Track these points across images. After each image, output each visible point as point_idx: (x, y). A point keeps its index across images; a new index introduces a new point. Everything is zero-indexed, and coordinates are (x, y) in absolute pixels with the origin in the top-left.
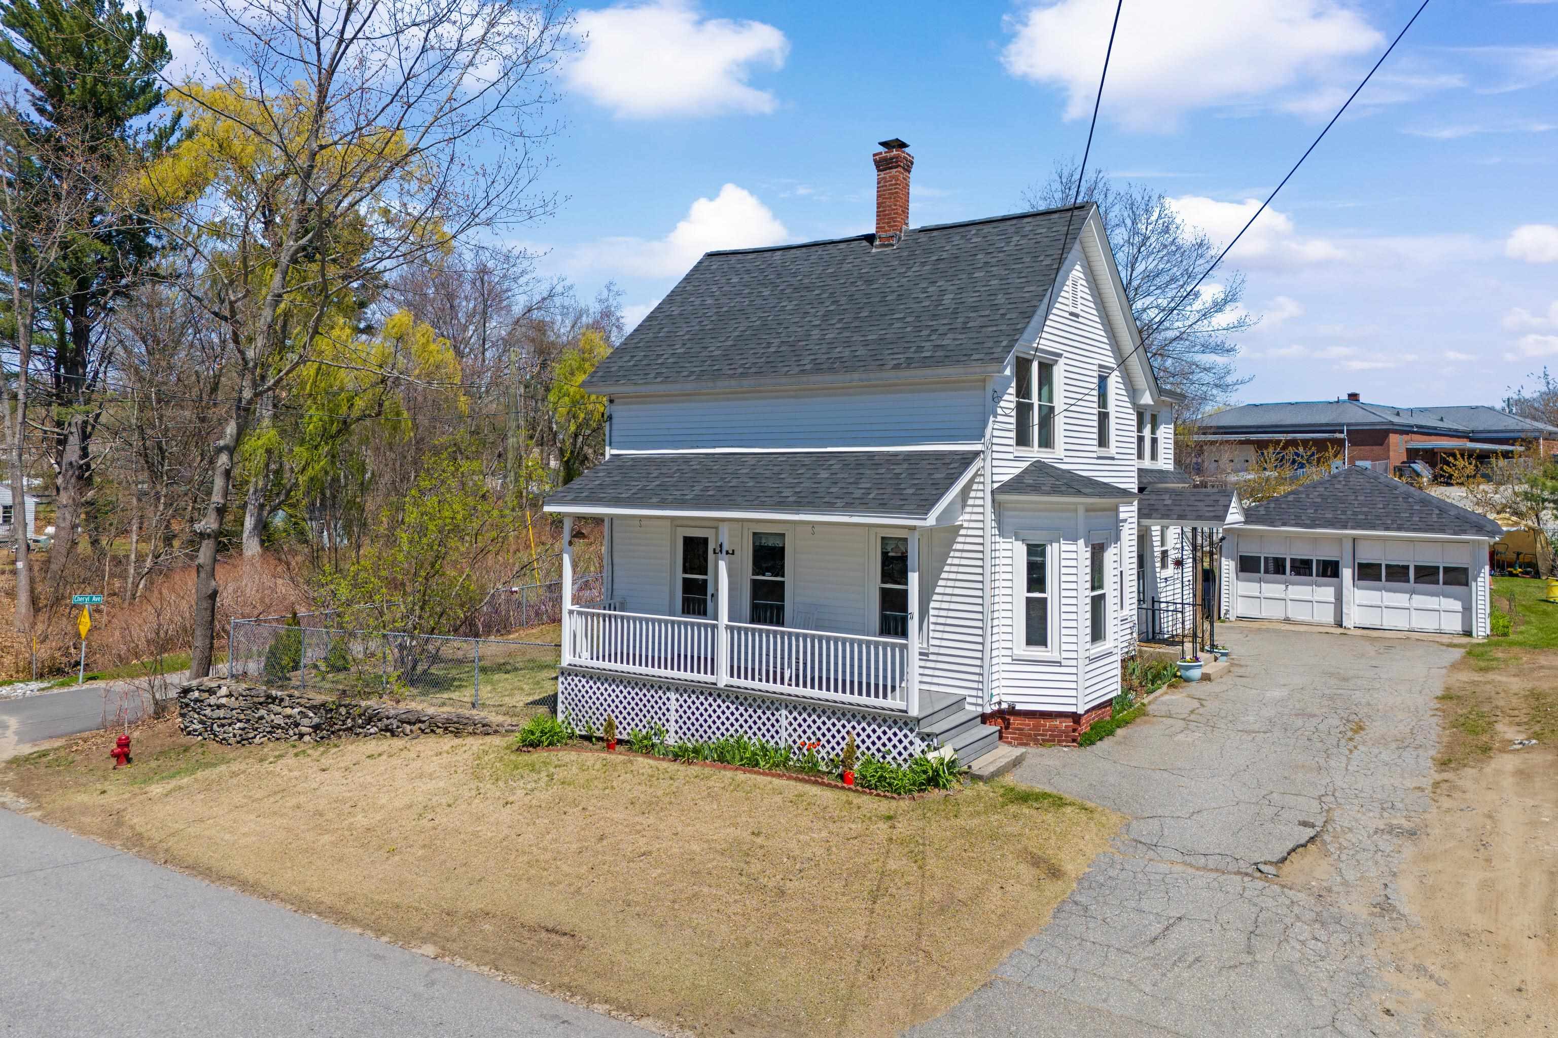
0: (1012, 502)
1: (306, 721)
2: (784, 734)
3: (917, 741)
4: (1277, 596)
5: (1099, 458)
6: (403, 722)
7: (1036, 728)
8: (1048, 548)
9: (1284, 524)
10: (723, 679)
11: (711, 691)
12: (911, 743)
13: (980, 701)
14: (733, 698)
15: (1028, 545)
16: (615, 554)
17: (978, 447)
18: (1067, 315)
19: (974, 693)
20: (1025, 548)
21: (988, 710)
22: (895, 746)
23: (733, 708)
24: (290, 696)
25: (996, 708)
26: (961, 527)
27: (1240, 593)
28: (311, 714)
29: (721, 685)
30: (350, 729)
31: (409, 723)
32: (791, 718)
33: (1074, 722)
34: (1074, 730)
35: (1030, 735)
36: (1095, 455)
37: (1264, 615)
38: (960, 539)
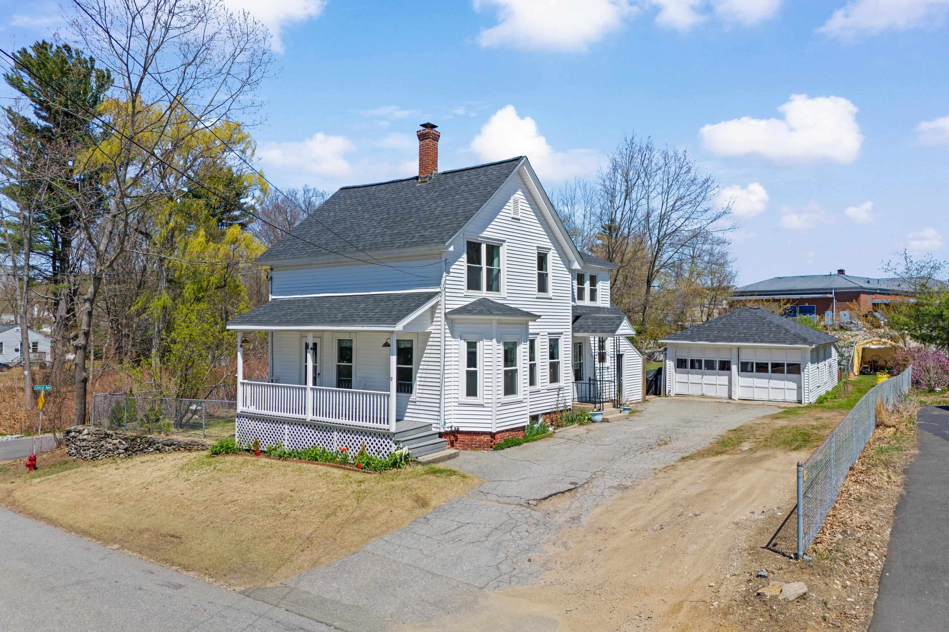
0: (458, 319)
1: (121, 447)
2: (335, 444)
3: (393, 445)
4: (697, 382)
5: (537, 298)
6: (165, 445)
7: (471, 440)
8: (478, 344)
9: (699, 340)
10: (309, 416)
11: (303, 423)
12: (391, 446)
13: (438, 426)
14: (313, 426)
15: (468, 342)
16: (274, 353)
17: (438, 290)
18: (510, 219)
19: (436, 421)
20: (466, 344)
21: (442, 430)
22: (383, 448)
23: (313, 431)
24: (116, 433)
25: (450, 429)
26: (430, 333)
27: (677, 380)
28: (124, 443)
29: (308, 420)
30: (142, 450)
31: (167, 445)
32: (339, 436)
33: (491, 437)
34: (491, 442)
35: (468, 445)
36: (535, 296)
37: (690, 393)
38: (430, 339)
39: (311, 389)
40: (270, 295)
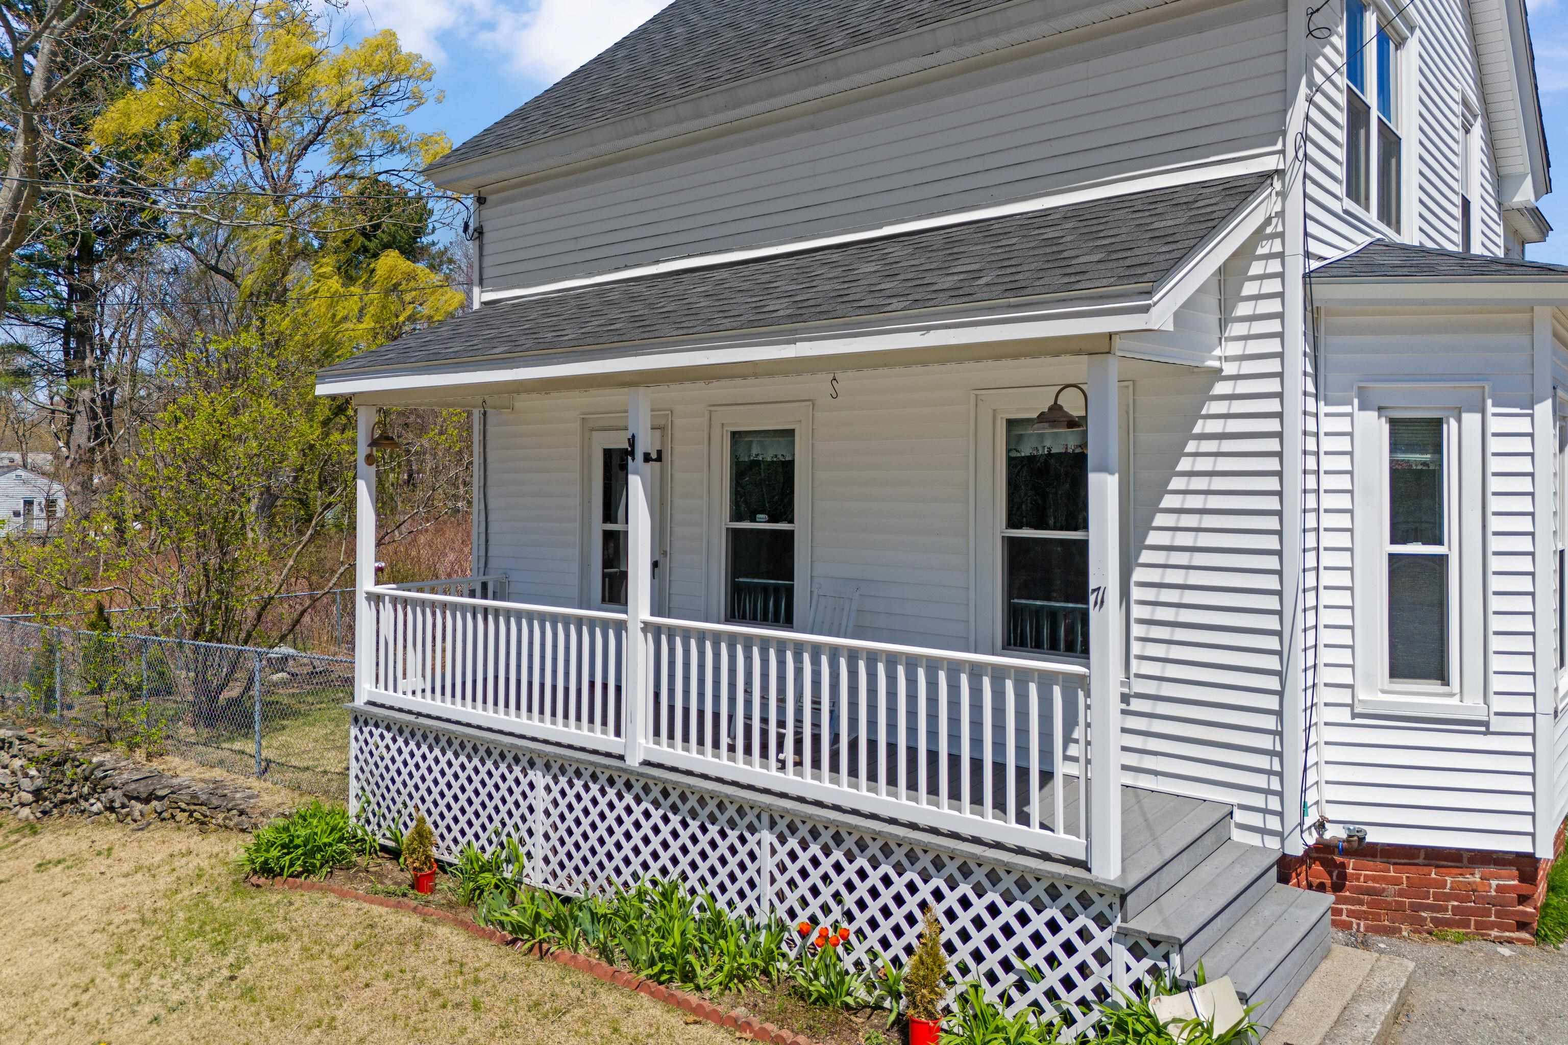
1: (26, 783)
2: (768, 892)
3: (1120, 954)
6: (130, 798)
7: (1417, 888)
8: (1451, 429)
10: (639, 746)
12: (1102, 957)
13: (1273, 823)
14: (656, 793)
15: (1393, 422)
17: (1270, 163)
19: (1257, 800)
20: (1386, 428)
21: (1296, 848)
22: (1051, 960)
23: (656, 815)
24: (21, 739)
25: (1311, 839)
26: (1217, 374)
28: (33, 772)
29: (633, 761)
30: (74, 801)
31: (137, 799)
32: (782, 853)
33: (1522, 879)
34: (1523, 899)
35: (1400, 907)
39: (646, 627)
40: (476, 290)
